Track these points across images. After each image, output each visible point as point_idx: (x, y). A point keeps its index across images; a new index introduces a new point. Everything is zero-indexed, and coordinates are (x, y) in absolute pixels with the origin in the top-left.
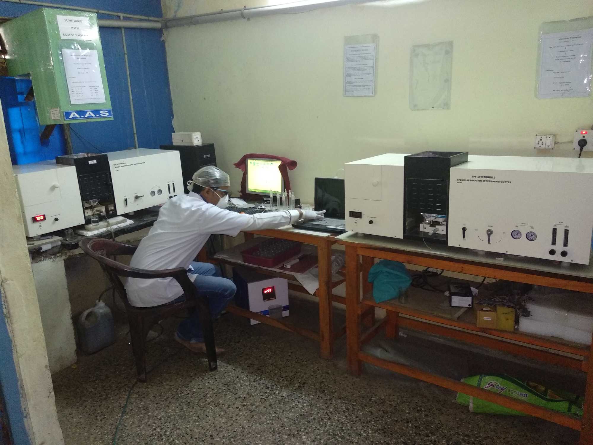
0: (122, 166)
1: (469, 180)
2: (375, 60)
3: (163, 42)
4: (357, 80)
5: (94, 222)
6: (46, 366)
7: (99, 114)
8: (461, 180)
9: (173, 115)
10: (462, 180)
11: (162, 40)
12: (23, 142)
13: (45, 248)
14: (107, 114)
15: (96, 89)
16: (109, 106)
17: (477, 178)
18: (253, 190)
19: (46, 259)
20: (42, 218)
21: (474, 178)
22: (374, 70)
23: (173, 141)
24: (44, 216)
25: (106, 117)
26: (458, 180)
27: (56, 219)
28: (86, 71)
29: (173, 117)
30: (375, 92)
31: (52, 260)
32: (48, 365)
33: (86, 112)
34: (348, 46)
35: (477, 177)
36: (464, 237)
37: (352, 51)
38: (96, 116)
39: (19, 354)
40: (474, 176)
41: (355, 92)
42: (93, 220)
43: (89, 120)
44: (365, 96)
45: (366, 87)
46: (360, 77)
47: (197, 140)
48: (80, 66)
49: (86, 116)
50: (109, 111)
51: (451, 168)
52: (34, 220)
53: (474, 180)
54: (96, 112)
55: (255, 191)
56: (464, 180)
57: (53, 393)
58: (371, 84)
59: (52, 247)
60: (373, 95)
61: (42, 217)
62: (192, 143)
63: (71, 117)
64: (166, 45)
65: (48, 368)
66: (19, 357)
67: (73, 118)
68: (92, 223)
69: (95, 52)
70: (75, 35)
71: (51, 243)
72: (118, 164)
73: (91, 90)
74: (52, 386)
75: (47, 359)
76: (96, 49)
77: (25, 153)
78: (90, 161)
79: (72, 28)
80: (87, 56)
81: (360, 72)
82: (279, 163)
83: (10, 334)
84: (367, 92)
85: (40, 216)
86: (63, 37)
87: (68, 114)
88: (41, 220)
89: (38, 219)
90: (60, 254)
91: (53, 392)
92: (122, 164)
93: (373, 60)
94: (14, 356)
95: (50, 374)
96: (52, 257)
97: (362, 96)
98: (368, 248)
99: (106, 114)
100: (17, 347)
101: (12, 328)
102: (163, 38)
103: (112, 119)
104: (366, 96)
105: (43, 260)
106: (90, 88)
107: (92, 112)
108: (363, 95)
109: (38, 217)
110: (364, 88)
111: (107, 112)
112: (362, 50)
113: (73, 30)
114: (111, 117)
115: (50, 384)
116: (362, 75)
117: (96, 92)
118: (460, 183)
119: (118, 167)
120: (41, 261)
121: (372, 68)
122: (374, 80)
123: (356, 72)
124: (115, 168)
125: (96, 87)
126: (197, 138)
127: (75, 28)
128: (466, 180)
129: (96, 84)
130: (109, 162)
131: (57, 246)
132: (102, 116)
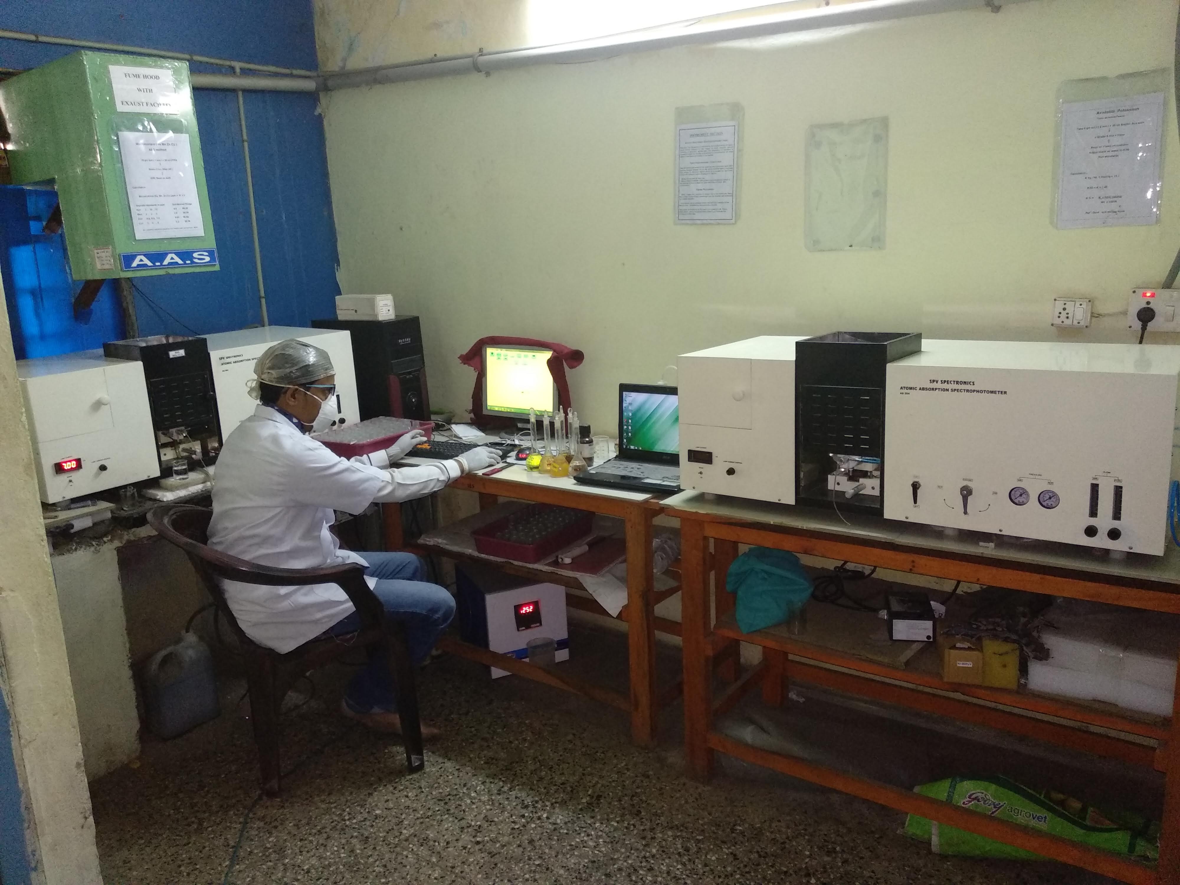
0: (236, 362)
1: (923, 389)
2: (736, 153)
3: (320, 119)
4: (701, 192)
5: (178, 473)
6: (78, 765)
7: (191, 258)
8: (907, 388)
9: (336, 260)
10: (911, 388)
11: (316, 113)
12: (38, 315)
13: (79, 525)
14: (208, 259)
15: (185, 210)
16: (212, 244)
17: (939, 385)
18: (496, 409)
19: (81, 547)
20: (73, 464)
21: (934, 385)
22: (735, 173)
23: (338, 312)
24: (78, 461)
25: (205, 265)
26: (902, 388)
27: (103, 468)
28: (166, 174)
29: (339, 265)
30: (737, 215)
31: (92, 549)
32: (82, 762)
33: (165, 255)
34: (683, 126)
35: (939, 382)
36: (915, 501)
37: (692, 136)
38: (185, 263)
39: (22, 741)
40: (934, 381)
41: (697, 216)
42: (176, 468)
43: (171, 271)
44: (719, 224)
45: (719, 206)
46: (708, 186)
47: (385, 310)
48: (153, 165)
49: (166, 262)
50: (211, 253)
51: (889, 366)
52: (59, 468)
53: (933, 389)
54: (185, 255)
55: (500, 410)
56: (915, 389)
57: (91, 819)
58: (729, 199)
59: (93, 524)
60: (733, 221)
61: (75, 462)
62: (376, 315)
63: (134, 264)
64: (325, 123)
65: (83, 769)
66: (25, 746)
67: (138, 266)
68: (174, 475)
69: (185, 138)
70: (145, 104)
71: (91, 514)
72: (228, 358)
73: (175, 211)
74: (89, 805)
75: (81, 749)
76: (187, 132)
77: (43, 337)
78: (171, 350)
79: (139, 90)
80: (168, 144)
81: (708, 177)
82: (548, 355)
83: (6, 700)
84: (720, 215)
85: (70, 461)
86: (120, 108)
87: (128, 259)
88: (72, 469)
89: (67, 466)
90: (109, 538)
91: (92, 817)
92: (235, 357)
93: (732, 154)
94: (14, 744)
95: (86, 780)
96: (94, 543)
97: (710, 224)
98: (725, 523)
99: (204, 259)
100: (19, 726)
101: (11, 687)
102: (318, 111)
103: (217, 268)
104: (720, 222)
105: (76, 549)
106: (175, 207)
107: (178, 254)
108: (712, 222)
109: (66, 462)
110: (715, 207)
111: (207, 254)
112: (712, 134)
113: (142, 94)
114: (215, 265)
115: (85, 801)
116: (712, 181)
117: (186, 215)
118: (906, 393)
119: (228, 363)
120: (71, 552)
121: (731, 168)
122: (734, 192)
123: (699, 176)
124: (222, 364)
125: (185, 206)
126: (386, 305)
127: (145, 90)
128: (918, 389)
129: (186, 200)
130: (209, 354)
131: (103, 522)
132: (197, 263)
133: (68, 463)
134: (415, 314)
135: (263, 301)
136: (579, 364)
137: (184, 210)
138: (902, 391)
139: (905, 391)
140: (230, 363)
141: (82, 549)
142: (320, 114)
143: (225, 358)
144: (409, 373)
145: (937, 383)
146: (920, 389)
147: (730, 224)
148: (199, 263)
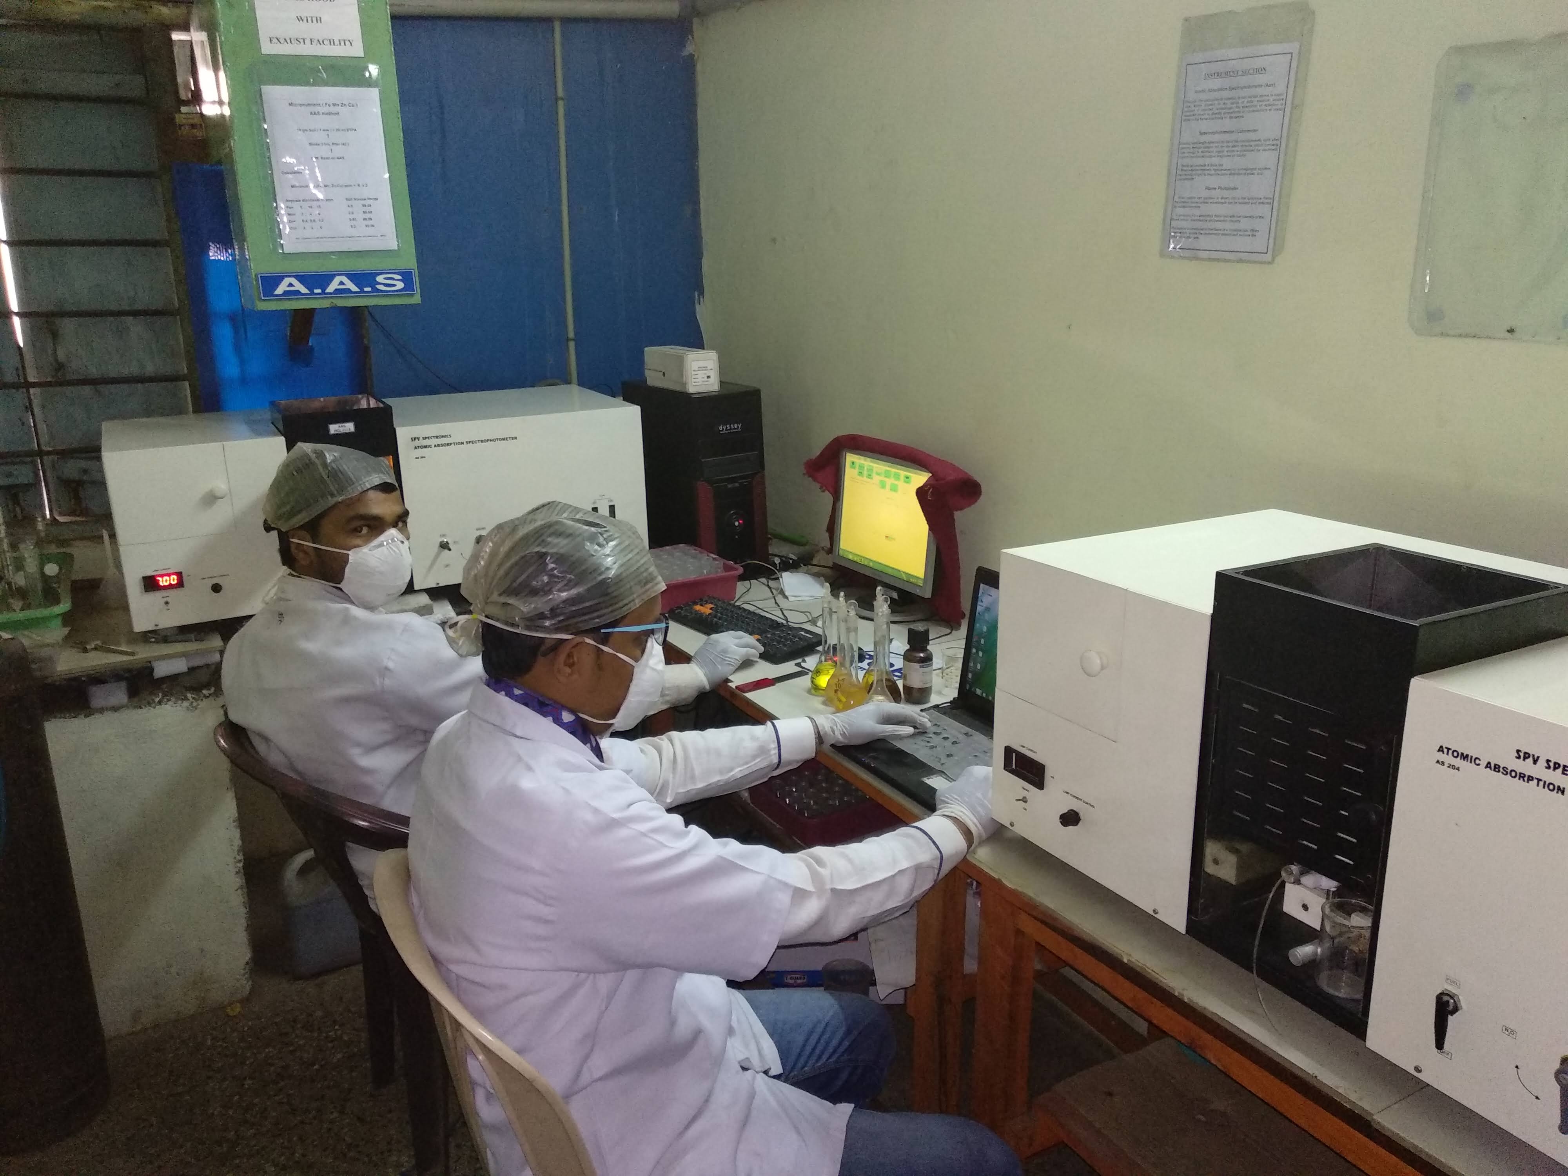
0: (438, 445)
1: (1497, 768)
2: (1288, 110)
3: (689, 65)
4: (1213, 193)
7: (373, 284)
8: (1457, 754)
9: (700, 288)
10: (1465, 757)
11: (685, 53)
13: (162, 669)
14: (400, 285)
15: (367, 209)
16: (410, 262)
17: (1539, 770)
18: (850, 557)
19: (169, 700)
20: (174, 580)
21: (1526, 767)
22: (1282, 155)
23: (647, 373)
24: (179, 575)
25: (399, 293)
26: (1441, 749)
27: (216, 588)
28: (338, 151)
29: (702, 293)
30: (1276, 247)
31: (186, 704)
33: (330, 277)
34: (1199, 57)
35: (1542, 763)
36: (1440, 1044)
37: (1209, 76)
38: (362, 291)
40: (1527, 756)
41: (1204, 242)
43: (341, 303)
44: (1240, 261)
45: (1244, 224)
46: (1225, 181)
47: (701, 375)
48: (319, 137)
49: (330, 289)
50: (406, 277)
51: (1416, 683)
52: (150, 584)
53: (1522, 776)
54: (364, 279)
55: (855, 559)
56: (1475, 760)
58: (1265, 210)
59: (188, 669)
60: (1268, 257)
61: (175, 577)
62: (684, 385)
63: (279, 290)
64: (699, 67)
67: (286, 293)
69: (374, 93)
70: (308, 42)
71: (184, 655)
72: (425, 438)
73: (350, 209)
76: (376, 86)
77: (244, 381)
78: (332, 423)
79: (300, 19)
80: (343, 105)
81: (1227, 163)
84: (1243, 243)
85: (169, 575)
86: (267, 48)
87: (270, 282)
88: (171, 586)
89: (163, 582)
92: (437, 437)
93: (1281, 112)
96: (189, 696)
97: (1226, 261)
99: (394, 285)
102: (689, 49)
103: (417, 299)
104: (1243, 258)
105: (160, 703)
106: (350, 203)
107: (352, 277)
108: (1228, 256)
109: (162, 576)
110: (1236, 226)
111: (400, 277)
112: (1245, 73)
113: (303, 25)
114: (412, 295)
116: (1233, 173)
117: (367, 216)
118: (1451, 766)
119: (425, 447)
120: (153, 705)
121: (1275, 145)
122: (1277, 195)
123: (1215, 160)
124: (416, 448)
125: (367, 203)
126: (702, 368)
127: (309, 19)
128: (1484, 763)
129: (366, 193)
130: (395, 429)
132: (382, 291)
133: (166, 578)
134: (756, 385)
135: (572, 345)
136: (969, 505)
137: (365, 209)
138: (1442, 757)
139: (1449, 759)
140: (430, 446)
141: (170, 703)
142: (691, 56)
143: (421, 439)
144: (733, 480)
145: (1535, 761)
146: (1488, 765)
147: (1265, 263)
148: (389, 291)
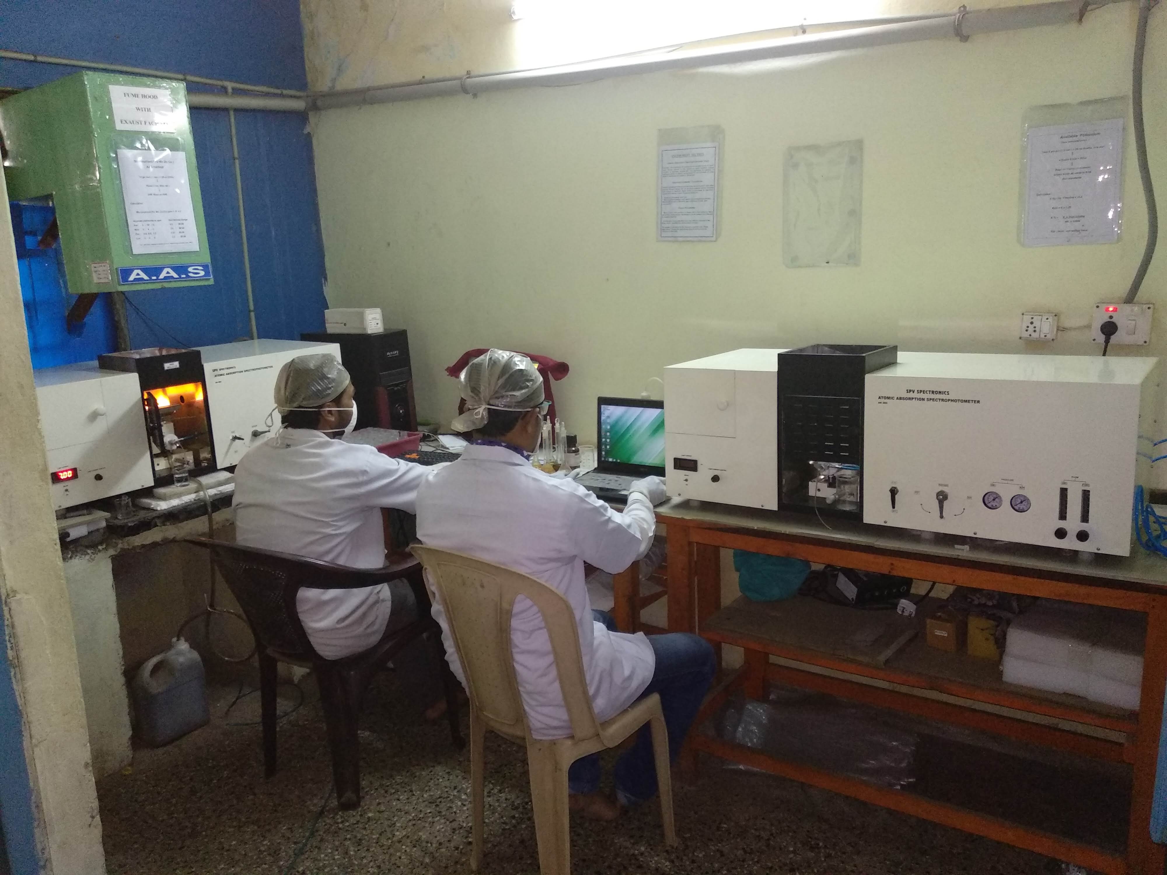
0: (228, 374)
1: (901, 398)
2: (716, 173)
3: (309, 137)
4: (683, 210)
5: (180, 480)
6: (86, 765)
7: (187, 272)
8: (885, 398)
9: (324, 276)
10: (888, 398)
11: (305, 132)
12: (31, 327)
13: (74, 534)
14: (202, 273)
15: (181, 226)
16: (207, 259)
17: (915, 395)
19: (76, 556)
20: (70, 474)
21: (911, 395)
22: (716, 193)
23: (327, 325)
24: (74, 471)
25: (200, 279)
26: (880, 398)
27: (99, 477)
28: (163, 190)
29: (326, 279)
30: (718, 233)
31: (87, 557)
32: (90, 761)
33: (161, 269)
34: (668, 148)
35: (916, 391)
36: (894, 507)
37: (673, 156)
38: (180, 277)
39: (34, 741)
40: (910, 391)
41: (680, 233)
42: (177, 476)
43: (167, 285)
44: (700, 241)
45: (700, 224)
46: (690, 205)
47: (374, 323)
48: (150, 181)
49: (162, 276)
50: (205, 267)
51: (868, 377)
52: (56, 478)
53: (910, 399)
54: (181, 269)
56: (892, 398)
57: (98, 818)
58: (711, 217)
59: (88, 533)
60: (714, 239)
61: (70, 472)
62: (365, 329)
63: (132, 278)
64: (314, 141)
65: (91, 768)
66: (36, 746)
67: (135, 280)
68: (175, 482)
69: (181, 155)
70: (143, 123)
71: (88, 523)
72: (220, 370)
73: (171, 226)
74: (96, 804)
75: (89, 749)
76: (183, 150)
77: (36, 349)
78: (167, 362)
79: (138, 109)
80: (165, 162)
81: (689, 196)
83: (18, 700)
84: (700, 233)
85: (67, 471)
86: (119, 126)
87: (126, 273)
88: (68, 479)
89: (63, 476)
90: (104, 546)
91: (98, 816)
92: (227, 368)
93: (713, 174)
94: (26, 744)
95: (94, 779)
96: (89, 551)
97: (692, 241)
98: (710, 529)
99: (199, 273)
100: (31, 726)
101: (23, 687)
102: (307, 130)
103: (211, 282)
105: (71, 558)
106: (171, 222)
107: (175, 269)
108: (694, 239)
109: (62, 472)
110: (696, 225)
111: (201, 268)
112: (694, 155)
113: (140, 113)
114: (209, 279)
115: (92, 801)
116: (692, 201)
117: (182, 230)
118: (884, 403)
119: (221, 375)
121: (711, 188)
122: (715, 210)
123: (682, 195)
124: (216, 376)
125: (181, 222)
126: (374, 319)
127: (144, 109)
129: (180, 216)
130: (203, 366)
131: (98, 530)
132: (192, 277)
133: (65, 473)
134: (402, 327)
135: (252, 314)
136: (564, 376)
138: (880, 400)
139: (883, 400)
140: (223, 375)
141: (78, 557)
142: (309, 134)
143: (218, 370)
144: (397, 385)
145: (913, 392)
146: (897, 398)
147: (712, 241)
148: (194, 277)
